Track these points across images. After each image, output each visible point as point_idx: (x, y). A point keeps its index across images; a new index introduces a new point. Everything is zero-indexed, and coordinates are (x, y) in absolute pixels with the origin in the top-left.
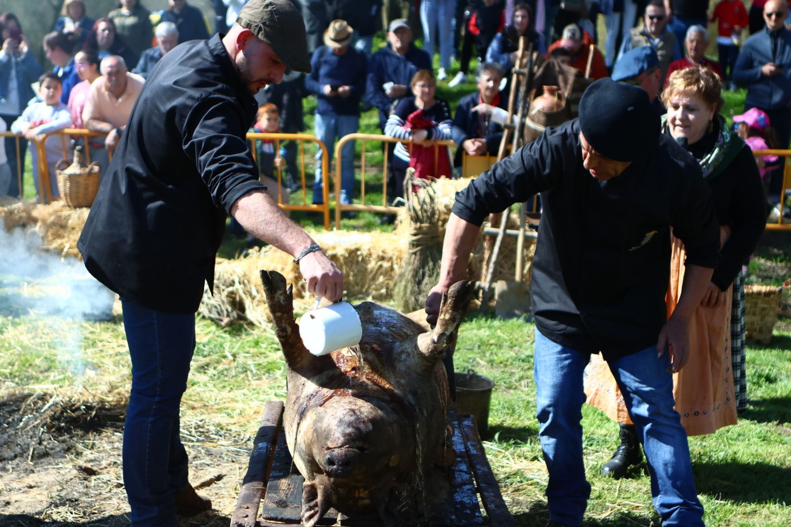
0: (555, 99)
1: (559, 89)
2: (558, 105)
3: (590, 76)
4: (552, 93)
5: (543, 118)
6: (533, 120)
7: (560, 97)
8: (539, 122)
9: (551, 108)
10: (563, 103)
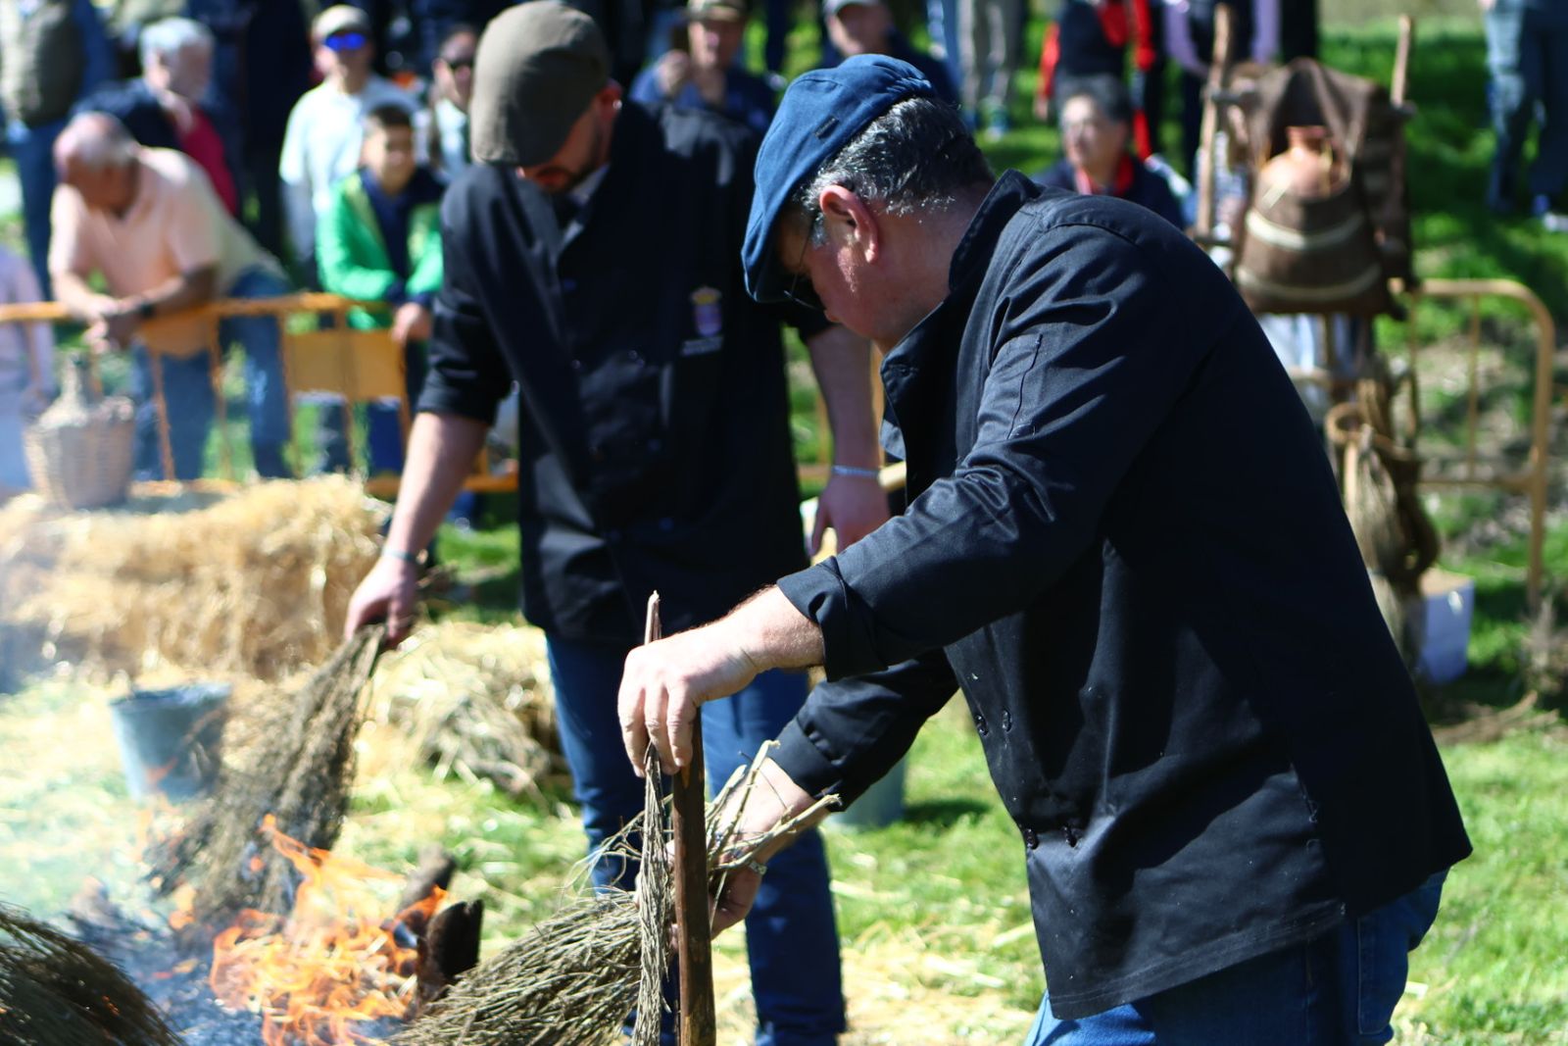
0: (1325, 162)
1: (1329, 134)
2: (1333, 177)
3: (1408, 95)
4: (1315, 145)
5: (1295, 213)
6: (1269, 216)
7: (1336, 157)
8: (1285, 223)
9: (1316, 185)
10: (1345, 173)
